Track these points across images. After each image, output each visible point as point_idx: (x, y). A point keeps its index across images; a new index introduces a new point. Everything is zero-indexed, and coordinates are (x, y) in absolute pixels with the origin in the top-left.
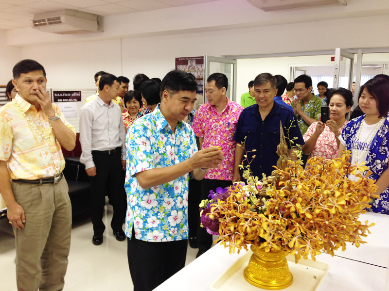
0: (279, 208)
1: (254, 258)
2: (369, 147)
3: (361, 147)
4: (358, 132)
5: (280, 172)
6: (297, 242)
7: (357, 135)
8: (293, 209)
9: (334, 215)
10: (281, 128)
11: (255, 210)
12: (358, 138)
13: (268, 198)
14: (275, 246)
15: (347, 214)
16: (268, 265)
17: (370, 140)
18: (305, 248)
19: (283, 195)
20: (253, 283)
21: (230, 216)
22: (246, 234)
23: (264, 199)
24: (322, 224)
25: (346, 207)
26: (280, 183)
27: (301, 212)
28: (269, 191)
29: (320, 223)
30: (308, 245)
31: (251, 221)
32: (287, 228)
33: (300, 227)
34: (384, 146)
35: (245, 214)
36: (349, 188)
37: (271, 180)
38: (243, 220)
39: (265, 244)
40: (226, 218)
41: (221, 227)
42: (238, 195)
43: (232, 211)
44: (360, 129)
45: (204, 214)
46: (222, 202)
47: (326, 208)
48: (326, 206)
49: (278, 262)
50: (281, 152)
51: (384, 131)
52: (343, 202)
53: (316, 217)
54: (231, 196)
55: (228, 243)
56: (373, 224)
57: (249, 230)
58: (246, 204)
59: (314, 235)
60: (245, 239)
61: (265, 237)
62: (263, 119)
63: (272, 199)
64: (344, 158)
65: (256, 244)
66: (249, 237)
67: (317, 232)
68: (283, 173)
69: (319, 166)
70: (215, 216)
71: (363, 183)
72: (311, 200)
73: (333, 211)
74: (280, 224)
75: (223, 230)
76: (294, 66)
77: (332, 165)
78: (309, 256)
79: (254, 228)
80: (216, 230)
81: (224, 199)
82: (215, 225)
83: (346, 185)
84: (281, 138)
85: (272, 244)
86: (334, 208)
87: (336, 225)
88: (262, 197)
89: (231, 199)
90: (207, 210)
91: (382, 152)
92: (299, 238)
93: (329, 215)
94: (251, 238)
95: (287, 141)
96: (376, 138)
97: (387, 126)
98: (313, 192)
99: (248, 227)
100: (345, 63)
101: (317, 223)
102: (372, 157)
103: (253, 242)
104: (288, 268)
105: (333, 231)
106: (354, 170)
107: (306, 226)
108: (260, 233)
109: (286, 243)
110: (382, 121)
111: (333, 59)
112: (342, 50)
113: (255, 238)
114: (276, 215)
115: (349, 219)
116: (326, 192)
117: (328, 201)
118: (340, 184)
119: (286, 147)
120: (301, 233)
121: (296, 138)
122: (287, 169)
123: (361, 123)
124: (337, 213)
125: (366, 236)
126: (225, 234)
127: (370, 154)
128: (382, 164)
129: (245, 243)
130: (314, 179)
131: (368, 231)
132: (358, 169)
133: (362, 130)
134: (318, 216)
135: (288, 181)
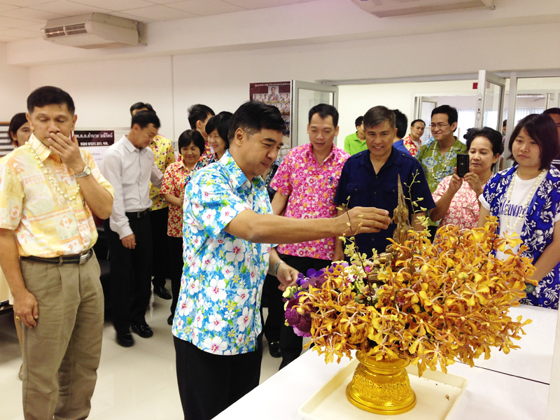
0: (396, 298)
1: (361, 369)
2: (526, 212)
3: (514, 211)
4: (508, 190)
5: (397, 247)
6: (420, 345)
7: (507, 195)
8: (415, 300)
9: (473, 307)
10: (399, 184)
11: (361, 301)
12: (508, 200)
13: (380, 283)
14: (390, 352)
15: (492, 307)
16: (381, 380)
17: (526, 203)
18: (432, 354)
19: (401, 279)
20: (360, 407)
21: (327, 310)
22: (349, 335)
23: (375, 285)
24: (456, 320)
25: (490, 296)
26: (398, 263)
27: (428, 303)
28: (382, 274)
29: (454, 318)
30: (437, 351)
31: (356, 317)
32: (407, 326)
33: (426, 325)
34: (548, 210)
35: (348, 306)
36: (494, 270)
37: (385, 258)
38: (345, 315)
39: (376, 349)
40: (322, 312)
41: (314, 325)
42: (338, 281)
43: (330, 303)
44: (510, 186)
45: (289, 306)
46: (315, 289)
47: (462, 298)
48: (461, 295)
49: (395, 376)
50: (400, 219)
51: (547, 189)
52: (486, 290)
53: (447, 310)
54: (329, 281)
55: (323, 348)
56: (529, 321)
57: (353, 329)
58: (348, 292)
59: (445, 336)
60: (348, 342)
61: (376, 338)
62: (377, 171)
63: (386, 285)
64: (487, 227)
65: (364, 350)
66: (354, 339)
67: (449, 332)
68: (401, 248)
69: (452, 239)
70: (306, 310)
71: (515, 262)
72: (441, 287)
73: (471, 302)
74: (396, 320)
75: (316, 330)
76: (419, 95)
77: (471, 238)
78: (438, 366)
79: (360, 326)
80: (306, 329)
81: (318, 285)
82: (305, 323)
83: (490, 266)
84: (399, 199)
85: (385, 350)
86: (473, 297)
87: (476, 323)
88: (373, 282)
89: (328, 284)
90: (294, 301)
91: (545, 218)
92: (424, 340)
93: (466, 308)
94: (355, 341)
95: (408, 203)
96: (535, 199)
97: (550, 182)
98: (444, 275)
99: (352, 325)
100: (493, 92)
101: (449, 319)
102: (530, 225)
103: (359, 346)
104: (409, 384)
105: (471, 330)
106: (502, 244)
107: (433, 324)
108: (368, 333)
109: (405, 348)
110: (543, 175)
111: (475, 86)
112: (488, 73)
113: (362, 341)
114: (392, 307)
115: (495, 313)
116: (461, 275)
117: (465, 288)
118: (483, 265)
119: (406, 211)
120: (427, 333)
121: (422, 199)
122: (407, 242)
123: (511, 177)
124: (478, 306)
125: (519, 338)
126: (319, 335)
127: (527, 222)
128: (544, 236)
129: (347, 348)
130: (446, 257)
131: (522, 331)
132: (507, 243)
133: (514, 188)
134: (450, 309)
135: (409, 260)
